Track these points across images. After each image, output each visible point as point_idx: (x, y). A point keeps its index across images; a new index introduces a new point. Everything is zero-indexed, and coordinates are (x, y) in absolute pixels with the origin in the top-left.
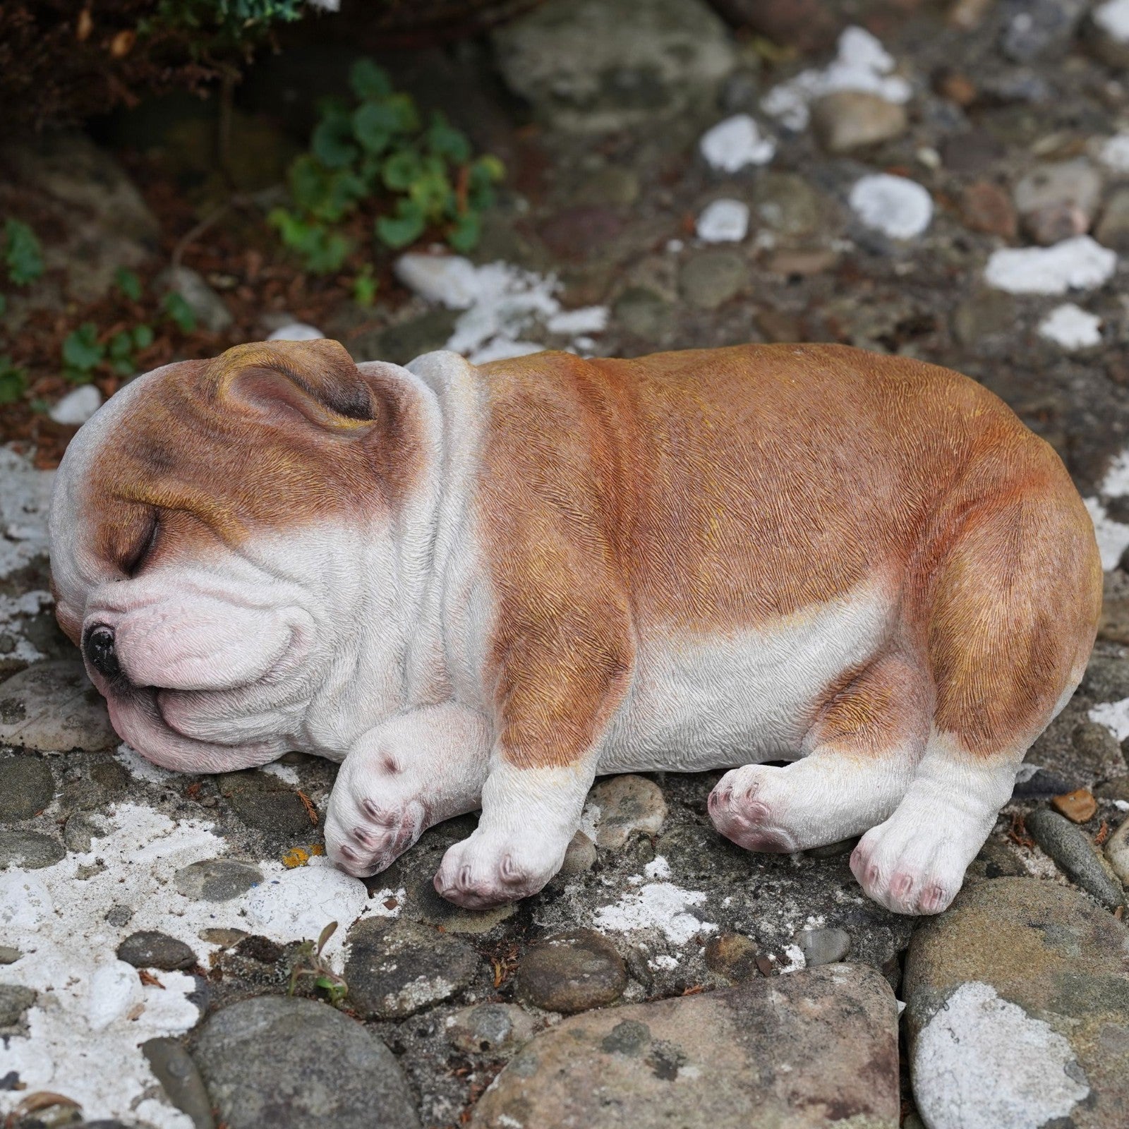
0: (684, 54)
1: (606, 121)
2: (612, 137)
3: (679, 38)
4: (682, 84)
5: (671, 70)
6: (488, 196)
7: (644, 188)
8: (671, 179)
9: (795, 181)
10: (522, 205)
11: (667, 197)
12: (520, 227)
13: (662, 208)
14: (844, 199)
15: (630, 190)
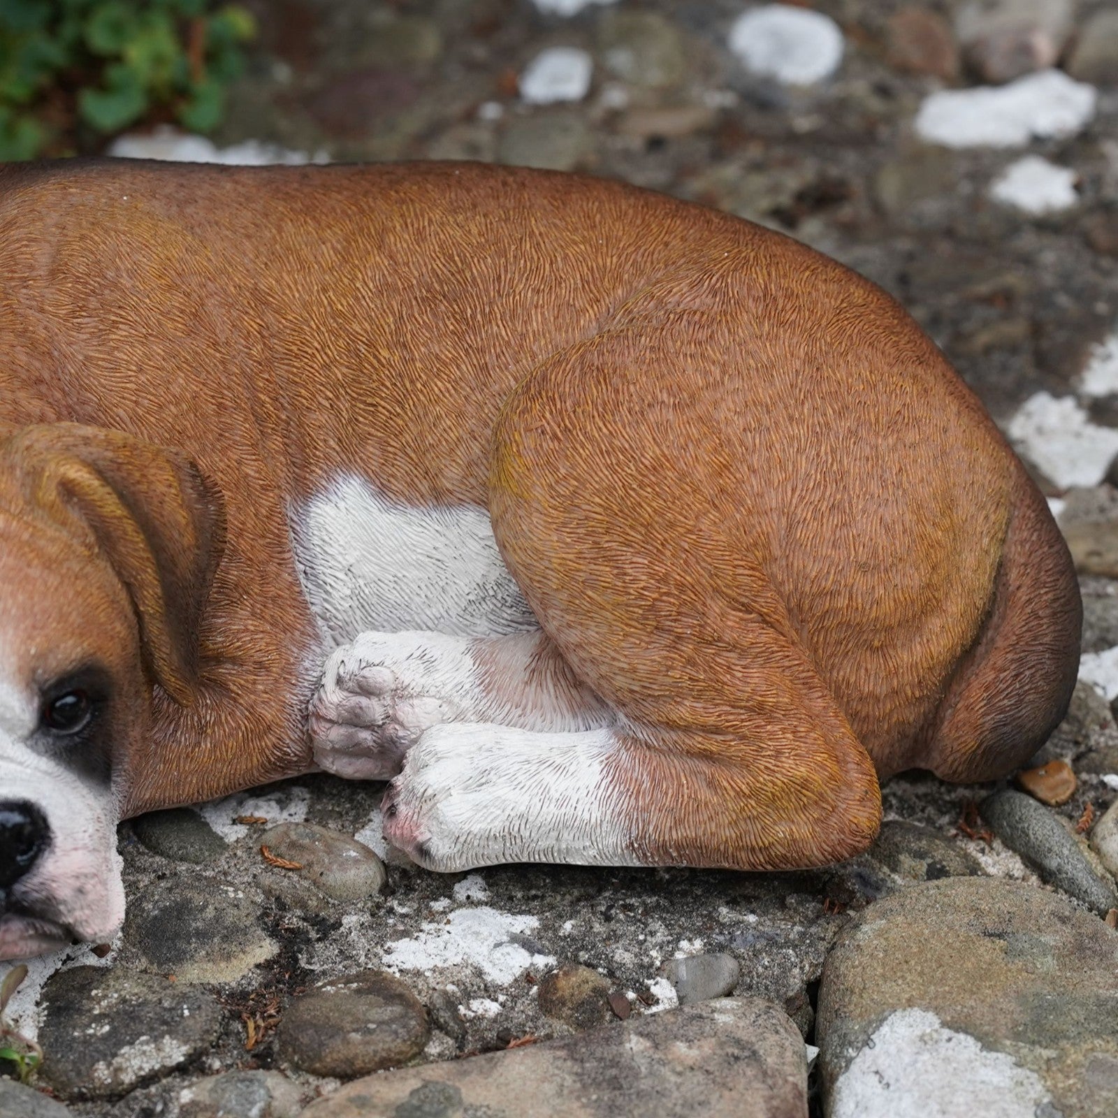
6: (233, 62)
7: (449, 42)
8: (486, 29)
10: (282, 73)
11: (480, 52)
12: (283, 101)
13: (472, 66)
14: (722, 41)
15: (429, 43)
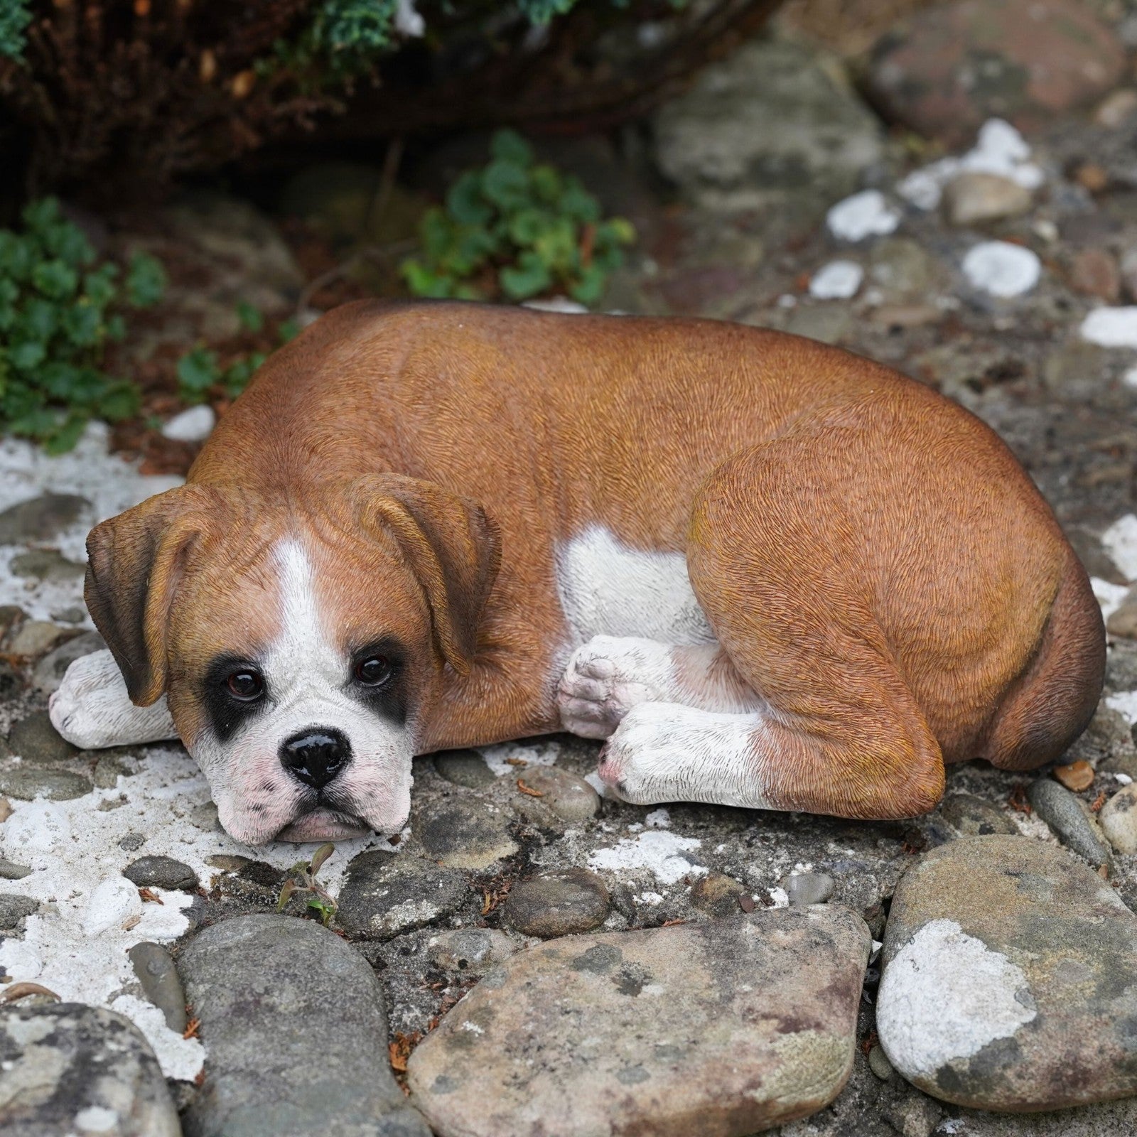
0: (833, 145)
1: (748, 200)
2: (750, 214)
3: (830, 131)
4: (827, 170)
5: (817, 158)
6: (616, 257)
7: (768, 253)
8: (796, 247)
9: (910, 247)
10: (650, 268)
11: (789, 261)
12: (648, 287)
13: (782, 270)
14: (958, 265)
15: (754, 253)
